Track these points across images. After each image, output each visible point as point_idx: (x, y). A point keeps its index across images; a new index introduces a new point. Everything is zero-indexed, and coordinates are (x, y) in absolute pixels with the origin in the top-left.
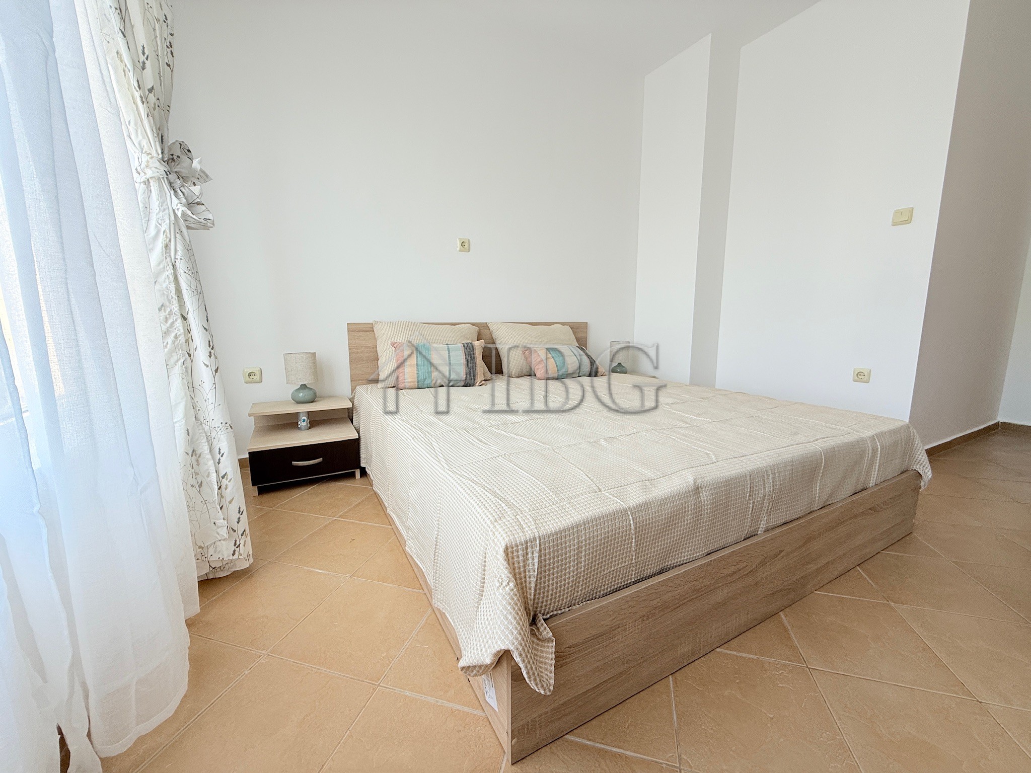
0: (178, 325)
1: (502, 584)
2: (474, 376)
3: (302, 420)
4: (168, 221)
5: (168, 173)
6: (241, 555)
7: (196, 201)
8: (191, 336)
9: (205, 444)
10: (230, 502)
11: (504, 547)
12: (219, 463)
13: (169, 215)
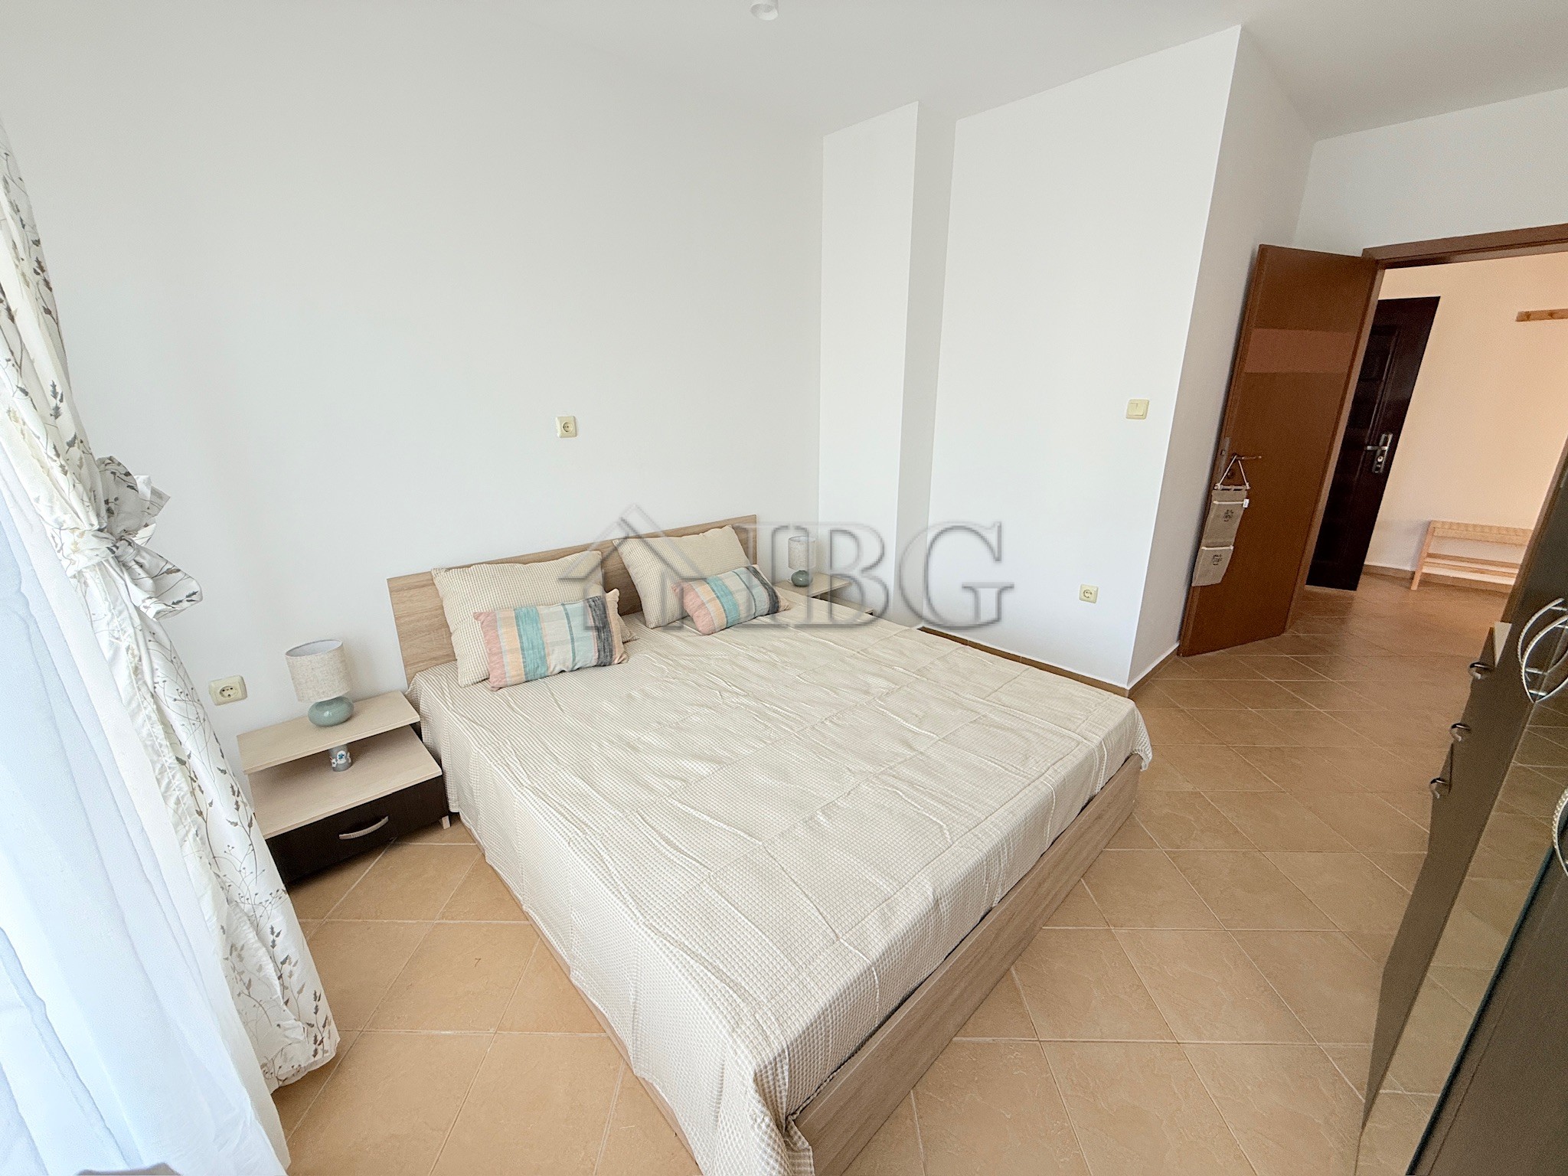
0: (177, 783)
1: (756, 1121)
2: (611, 651)
3: (338, 757)
4: (131, 631)
5: (114, 549)
6: (327, 1052)
7: (165, 569)
8: (199, 786)
9: (249, 931)
10: (300, 992)
11: (752, 1073)
12: (273, 947)
13: (131, 618)
